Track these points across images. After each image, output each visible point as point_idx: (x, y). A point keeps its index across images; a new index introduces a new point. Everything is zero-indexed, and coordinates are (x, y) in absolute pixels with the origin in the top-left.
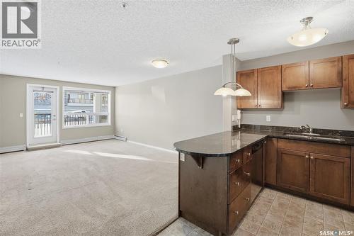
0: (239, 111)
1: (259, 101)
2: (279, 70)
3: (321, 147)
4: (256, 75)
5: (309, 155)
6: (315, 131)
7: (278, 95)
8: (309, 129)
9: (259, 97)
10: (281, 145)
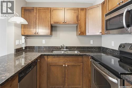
0: (23, 37)
1: (37, 30)
2: (49, 11)
3: (70, 59)
4: (35, 11)
5: (65, 64)
6: (67, 48)
7: (49, 26)
8: (64, 47)
9: (37, 28)
10: (50, 60)
